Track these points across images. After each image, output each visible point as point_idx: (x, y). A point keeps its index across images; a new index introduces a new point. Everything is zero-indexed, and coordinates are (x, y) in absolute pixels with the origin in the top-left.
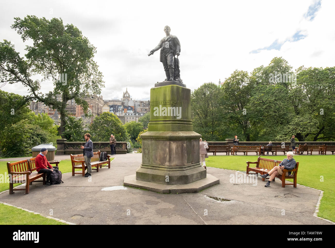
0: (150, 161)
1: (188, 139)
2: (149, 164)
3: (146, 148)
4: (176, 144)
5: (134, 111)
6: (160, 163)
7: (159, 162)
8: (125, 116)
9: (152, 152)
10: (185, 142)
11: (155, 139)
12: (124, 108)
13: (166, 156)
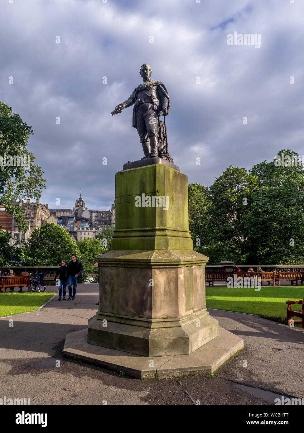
0: (115, 306)
1: (187, 266)
2: (112, 313)
3: (106, 283)
4: (166, 275)
5: (90, 224)
6: (135, 312)
7: (132, 311)
8: (78, 230)
9: (118, 290)
10: (181, 271)
11: (124, 264)
12: (77, 220)
13: (147, 299)
